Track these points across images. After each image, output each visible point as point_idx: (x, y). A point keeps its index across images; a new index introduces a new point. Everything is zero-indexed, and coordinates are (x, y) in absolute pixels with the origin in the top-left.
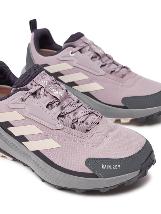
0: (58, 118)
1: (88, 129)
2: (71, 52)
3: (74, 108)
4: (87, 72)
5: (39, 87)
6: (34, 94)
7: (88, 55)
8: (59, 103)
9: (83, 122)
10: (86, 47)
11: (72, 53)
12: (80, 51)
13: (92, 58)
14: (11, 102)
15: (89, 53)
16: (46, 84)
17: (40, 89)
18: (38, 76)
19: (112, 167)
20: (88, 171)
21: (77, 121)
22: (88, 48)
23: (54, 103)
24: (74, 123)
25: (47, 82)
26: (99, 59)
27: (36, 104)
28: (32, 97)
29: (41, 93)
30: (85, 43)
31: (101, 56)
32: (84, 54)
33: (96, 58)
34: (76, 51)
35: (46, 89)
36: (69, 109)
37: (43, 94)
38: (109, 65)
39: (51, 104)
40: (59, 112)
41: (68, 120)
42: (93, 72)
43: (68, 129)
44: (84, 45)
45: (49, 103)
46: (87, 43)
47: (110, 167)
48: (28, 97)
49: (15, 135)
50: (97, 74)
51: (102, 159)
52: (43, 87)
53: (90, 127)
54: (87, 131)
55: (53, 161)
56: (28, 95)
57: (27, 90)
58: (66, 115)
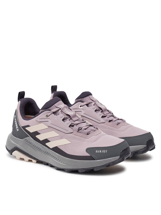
0: (69, 127)
1: (88, 133)
2: (80, 105)
3: (80, 122)
4: (91, 120)
5: (58, 109)
6: (54, 113)
7: (93, 108)
8: (71, 119)
9: (85, 129)
10: (92, 103)
11: (80, 107)
12: (87, 105)
13: (96, 111)
14: (39, 118)
15: (94, 106)
16: (63, 107)
17: (59, 110)
18: (57, 103)
19: (102, 151)
20: (87, 155)
21: (82, 129)
22: (93, 103)
23: (67, 119)
24: (79, 130)
25: (63, 106)
26: (101, 112)
27: (56, 118)
28: (53, 114)
29: (59, 112)
30: (91, 100)
31: (103, 110)
32: (90, 107)
33: (99, 111)
34: (84, 105)
35: (62, 110)
36: (77, 122)
37: (60, 113)
38: (109, 116)
39: (65, 119)
40: (70, 123)
41: (76, 128)
42: (96, 120)
43: (76, 132)
44: (91, 101)
45: (64, 118)
46: (93, 100)
47: (101, 151)
48: (51, 114)
49: (41, 140)
50: (98, 122)
51: (96, 148)
52: (61, 109)
53: (89, 132)
54: (88, 134)
55: (66, 152)
56: (51, 113)
57: (50, 110)
58: (74, 125)
